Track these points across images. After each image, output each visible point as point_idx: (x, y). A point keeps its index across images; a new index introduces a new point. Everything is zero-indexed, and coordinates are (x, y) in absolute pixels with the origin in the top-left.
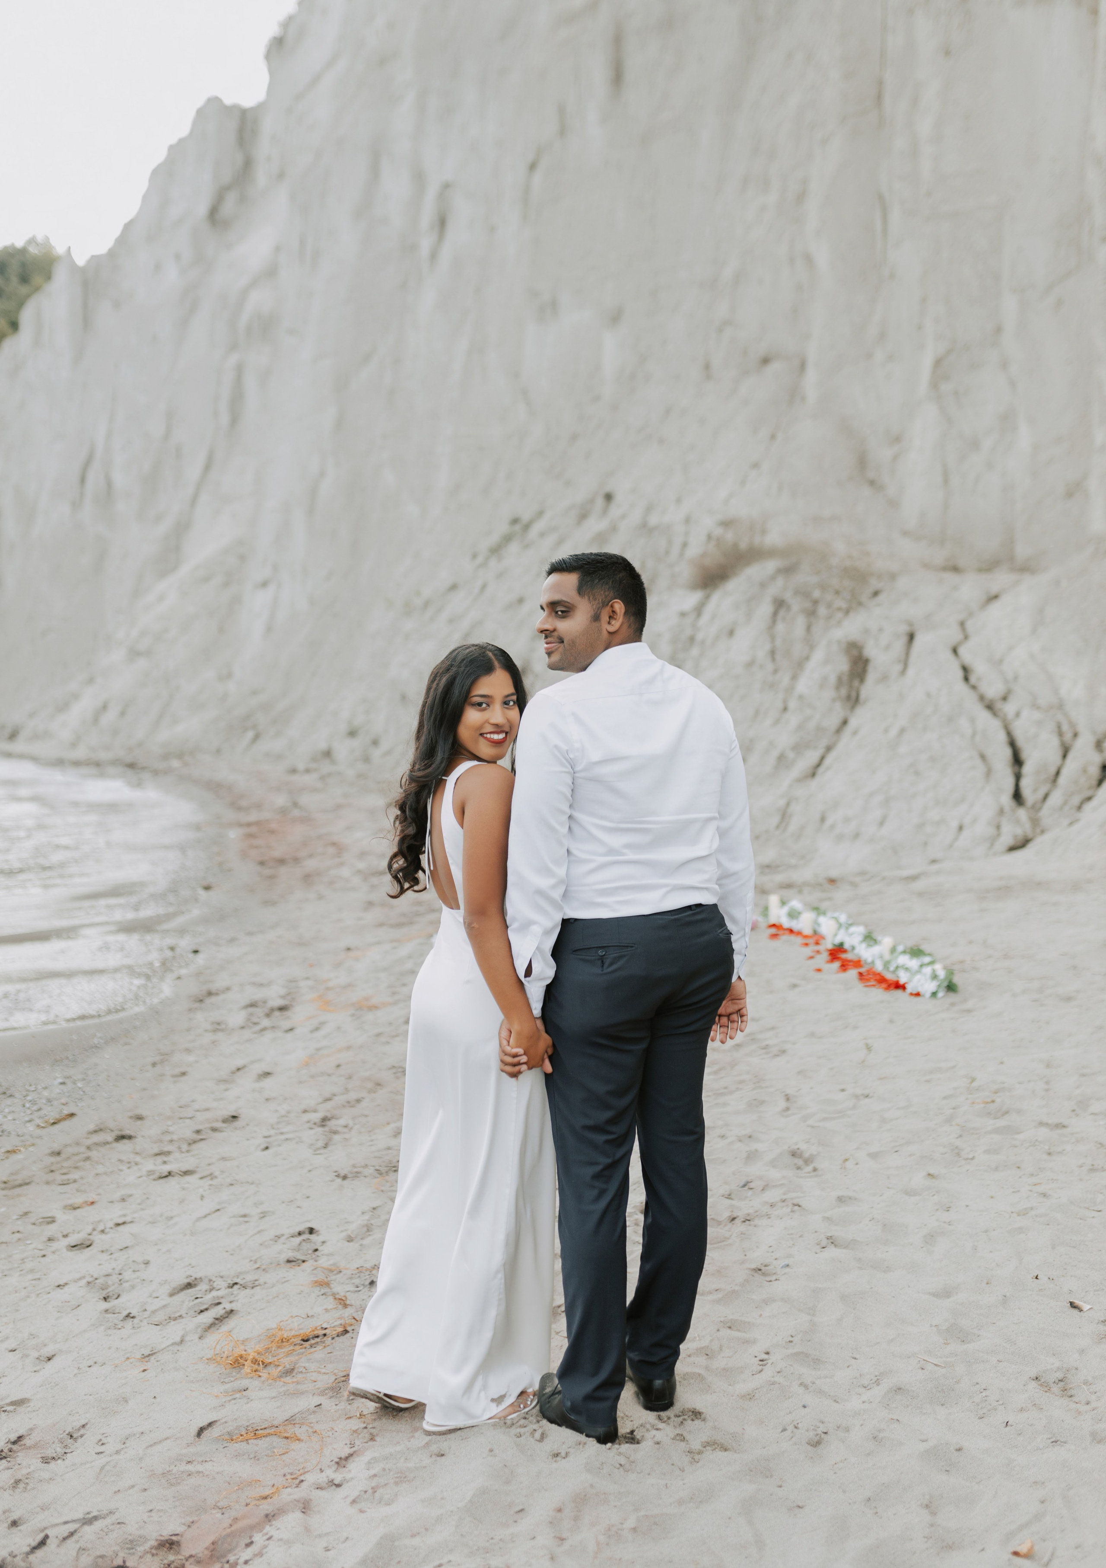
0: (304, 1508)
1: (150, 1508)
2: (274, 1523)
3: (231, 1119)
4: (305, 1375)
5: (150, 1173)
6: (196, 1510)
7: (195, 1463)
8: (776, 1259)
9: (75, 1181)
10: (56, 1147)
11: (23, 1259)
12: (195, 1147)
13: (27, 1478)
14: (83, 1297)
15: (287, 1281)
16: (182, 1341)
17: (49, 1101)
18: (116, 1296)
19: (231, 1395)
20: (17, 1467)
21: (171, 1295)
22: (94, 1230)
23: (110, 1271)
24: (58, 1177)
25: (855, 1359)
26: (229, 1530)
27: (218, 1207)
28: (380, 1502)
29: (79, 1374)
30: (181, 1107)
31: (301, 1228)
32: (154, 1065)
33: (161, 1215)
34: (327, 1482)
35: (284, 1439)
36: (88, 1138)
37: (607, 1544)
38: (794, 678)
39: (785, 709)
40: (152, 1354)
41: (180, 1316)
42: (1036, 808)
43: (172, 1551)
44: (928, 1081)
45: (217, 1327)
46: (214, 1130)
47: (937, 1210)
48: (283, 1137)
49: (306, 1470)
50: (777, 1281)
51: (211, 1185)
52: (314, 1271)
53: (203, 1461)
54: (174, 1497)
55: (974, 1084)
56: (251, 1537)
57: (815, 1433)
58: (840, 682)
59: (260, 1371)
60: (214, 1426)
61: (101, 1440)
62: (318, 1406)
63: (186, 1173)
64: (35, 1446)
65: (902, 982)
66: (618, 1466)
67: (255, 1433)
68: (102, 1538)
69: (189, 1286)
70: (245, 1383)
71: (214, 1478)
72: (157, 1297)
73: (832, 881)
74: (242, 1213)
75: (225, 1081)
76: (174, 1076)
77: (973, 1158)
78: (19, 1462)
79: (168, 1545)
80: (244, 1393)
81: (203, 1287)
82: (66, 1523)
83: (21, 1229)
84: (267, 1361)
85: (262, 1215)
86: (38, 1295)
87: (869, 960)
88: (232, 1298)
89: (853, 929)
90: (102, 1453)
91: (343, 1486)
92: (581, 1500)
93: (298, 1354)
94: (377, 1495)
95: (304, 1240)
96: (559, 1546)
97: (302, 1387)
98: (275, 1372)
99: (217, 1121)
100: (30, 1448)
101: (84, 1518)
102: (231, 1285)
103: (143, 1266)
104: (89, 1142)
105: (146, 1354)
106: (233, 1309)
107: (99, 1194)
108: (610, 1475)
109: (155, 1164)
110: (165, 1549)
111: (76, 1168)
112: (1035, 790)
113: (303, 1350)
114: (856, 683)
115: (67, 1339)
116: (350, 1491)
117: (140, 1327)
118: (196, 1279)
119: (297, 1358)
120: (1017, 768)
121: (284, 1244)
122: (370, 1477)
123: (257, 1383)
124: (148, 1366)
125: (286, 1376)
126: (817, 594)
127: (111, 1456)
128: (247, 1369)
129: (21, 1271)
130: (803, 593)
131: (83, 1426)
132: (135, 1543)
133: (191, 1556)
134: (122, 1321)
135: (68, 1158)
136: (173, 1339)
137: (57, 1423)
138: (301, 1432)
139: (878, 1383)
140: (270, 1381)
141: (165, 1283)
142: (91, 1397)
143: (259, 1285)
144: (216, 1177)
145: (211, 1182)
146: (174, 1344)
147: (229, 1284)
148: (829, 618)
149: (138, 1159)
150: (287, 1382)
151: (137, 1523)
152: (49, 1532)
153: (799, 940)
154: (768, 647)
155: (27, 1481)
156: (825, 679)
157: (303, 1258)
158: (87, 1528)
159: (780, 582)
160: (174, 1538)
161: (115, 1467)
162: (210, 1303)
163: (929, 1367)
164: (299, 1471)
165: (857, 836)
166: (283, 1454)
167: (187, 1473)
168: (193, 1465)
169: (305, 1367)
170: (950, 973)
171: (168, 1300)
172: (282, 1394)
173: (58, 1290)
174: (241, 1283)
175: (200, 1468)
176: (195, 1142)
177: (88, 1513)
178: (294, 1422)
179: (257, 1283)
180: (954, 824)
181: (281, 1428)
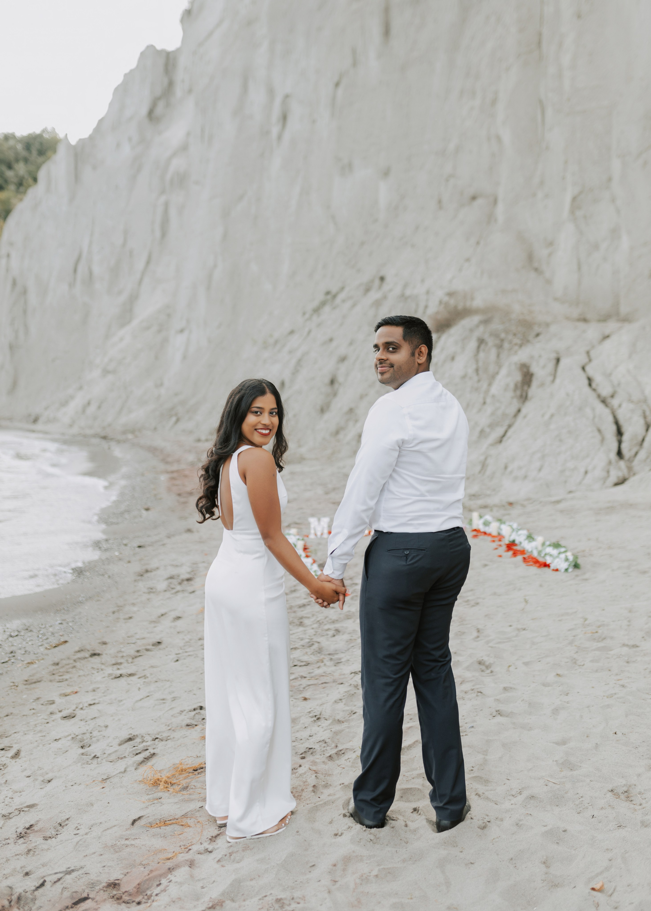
0: (191, 865)
1: (104, 865)
2: (173, 873)
3: (157, 644)
4: (194, 790)
5: (110, 675)
6: (130, 866)
7: (130, 840)
8: (466, 723)
9: (66, 680)
10: (56, 660)
11: (36, 725)
12: (136, 660)
13: (35, 849)
14: (69, 746)
15: (186, 737)
16: (125, 771)
17: (53, 634)
18: (88, 745)
19: (152, 802)
20: (29, 842)
21: (120, 745)
22: (77, 708)
23: (85, 731)
24: (57, 678)
25: (509, 780)
26: (147, 877)
27: (148, 695)
28: (234, 861)
29: (66, 789)
30: (128, 637)
31: (195, 706)
32: (114, 613)
33: (116, 699)
34: (204, 850)
35: (181, 826)
36: (75, 655)
37: (361, 884)
38: (490, 385)
39: (484, 403)
40: (108, 779)
41: (125, 757)
42: (631, 460)
43: (115, 889)
44: (560, 620)
45: (145, 763)
46: (147, 650)
47: (561, 695)
48: (187, 654)
49: (193, 843)
50: (466, 736)
51: (144, 682)
52: (202, 731)
53: (134, 839)
54: (118, 859)
55: (587, 622)
56: (160, 881)
57: (483, 821)
58: (516, 387)
59: (169, 788)
60: (142, 819)
61: (77, 827)
62: (201, 807)
63: (131, 675)
64: (40, 831)
65: (548, 562)
66: (369, 840)
67: (165, 823)
68: (76, 882)
69: (130, 739)
70: (160, 794)
71: (141, 848)
72: (112, 746)
73: (511, 504)
74: (162, 698)
75: (154, 622)
76: (125, 619)
77: (583, 665)
78: (30, 840)
79: (113, 885)
80: (159, 800)
81: (138, 740)
82: (56, 873)
83: (35, 707)
84: (173, 782)
85: (173, 699)
86: (44, 745)
87: (530, 550)
88: (154, 747)
89: (521, 532)
90: (77, 834)
91: (213, 852)
92: (347, 860)
93: (191, 778)
94: (232, 857)
95: (197, 713)
96: (333, 885)
97: (192, 797)
98: (177, 788)
99: (149, 645)
100: (37, 831)
101: (66, 871)
102: (154, 739)
103: (104, 728)
104: (75, 657)
105: (104, 778)
106: (155, 753)
107: (80, 687)
108: (365, 845)
109: (113, 670)
110: (111, 888)
111: (67, 672)
112: (630, 450)
113: (194, 776)
114: (526, 388)
115: (60, 770)
116: (216, 855)
117: (101, 763)
118: (134, 735)
119: (190, 780)
120: (619, 437)
121: (185, 715)
122: (228, 847)
123: (167, 794)
124: (105, 785)
125: (184, 791)
126: (503, 335)
127: (83, 836)
128: (161, 787)
129: (34, 731)
130: (495, 335)
131: (68, 819)
132: (94, 885)
133: (126, 892)
134: (91, 759)
135: (63, 667)
136: (120, 770)
137: (53, 817)
138: (190, 822)
139: (520, 793)
140: (174, 793)
141: (116, 738)
142: (72, 803)
143: (170, 739)
144: (147, 677)
145: (144, 680)
146: (120, 773)
147: (153, 738)
148: (510, 349)
149: (103, 667)
150: (184, 794)
151: (96, 873)
152: (46, 879)
153: (490, 538)
154: (474, 367)
155: (35, 850)
156: (507, 385)
157: (196, 723)
158: (68, 876)
159: (481, 328)
160: (116, 882)
161: (85, 842)
162: (142, 749)
163: (551, 784)
164: (189, 844)
165: (525, 477)
166: (180, 834)
167: (126, 846)
168: (129, 841)
169: (194, 786)
170: (576, 557)
171: (118, 748)
172: (181, 801)
173: (56, 742)
174: (160, 738)
175: (133, 842)
176: (136, 657)
177: (69, 868)
178: (187, 817)
179: (169, 738)
180: (582, 470)
181: (179, 820)
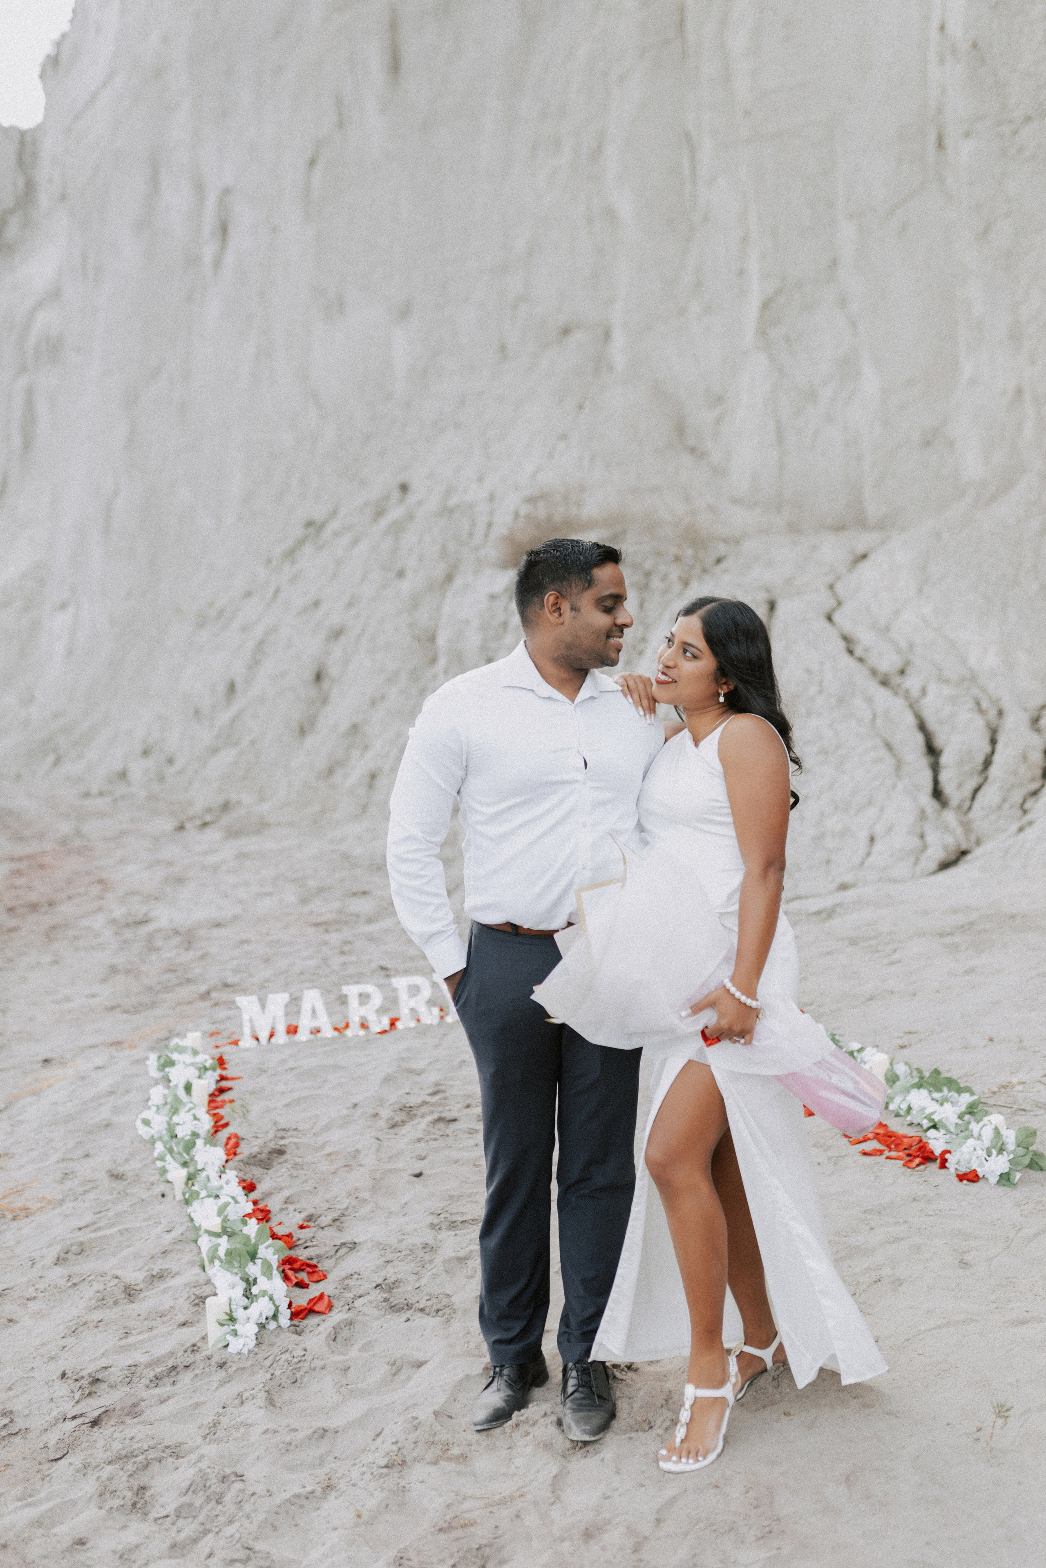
42: (965, 808)
65: (934, 1148)
112: (960, 786)
120: (932, 759)
126: (648, 565)
170: (1031, 1138)
180: (864, 835)
